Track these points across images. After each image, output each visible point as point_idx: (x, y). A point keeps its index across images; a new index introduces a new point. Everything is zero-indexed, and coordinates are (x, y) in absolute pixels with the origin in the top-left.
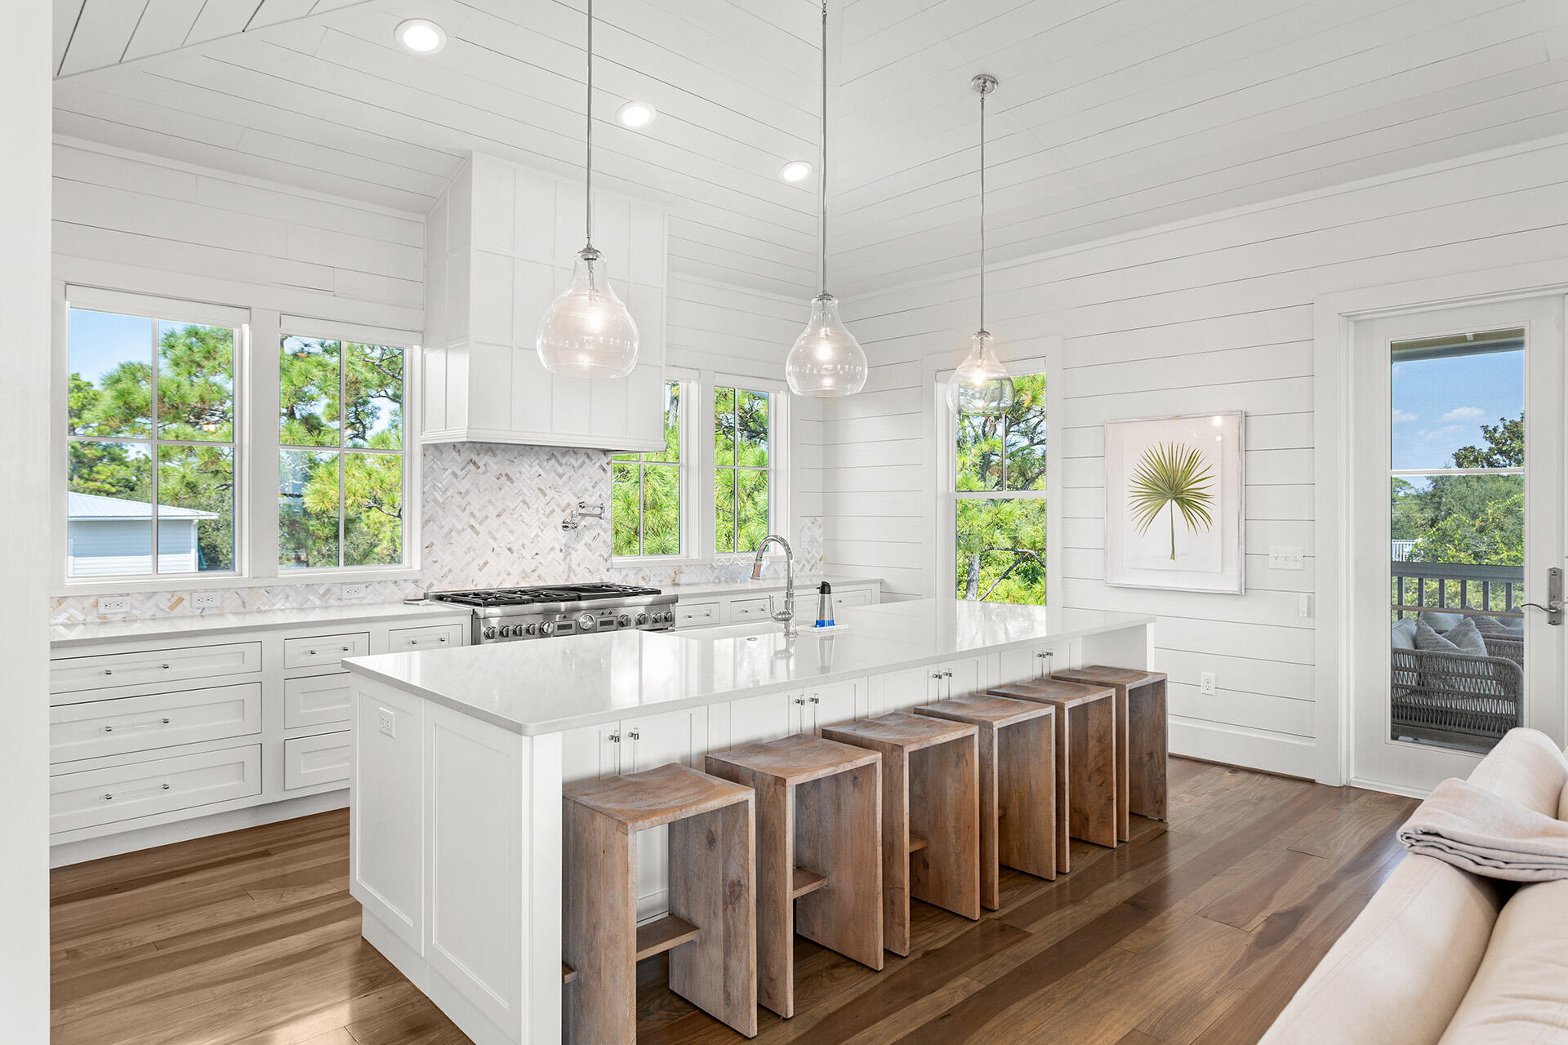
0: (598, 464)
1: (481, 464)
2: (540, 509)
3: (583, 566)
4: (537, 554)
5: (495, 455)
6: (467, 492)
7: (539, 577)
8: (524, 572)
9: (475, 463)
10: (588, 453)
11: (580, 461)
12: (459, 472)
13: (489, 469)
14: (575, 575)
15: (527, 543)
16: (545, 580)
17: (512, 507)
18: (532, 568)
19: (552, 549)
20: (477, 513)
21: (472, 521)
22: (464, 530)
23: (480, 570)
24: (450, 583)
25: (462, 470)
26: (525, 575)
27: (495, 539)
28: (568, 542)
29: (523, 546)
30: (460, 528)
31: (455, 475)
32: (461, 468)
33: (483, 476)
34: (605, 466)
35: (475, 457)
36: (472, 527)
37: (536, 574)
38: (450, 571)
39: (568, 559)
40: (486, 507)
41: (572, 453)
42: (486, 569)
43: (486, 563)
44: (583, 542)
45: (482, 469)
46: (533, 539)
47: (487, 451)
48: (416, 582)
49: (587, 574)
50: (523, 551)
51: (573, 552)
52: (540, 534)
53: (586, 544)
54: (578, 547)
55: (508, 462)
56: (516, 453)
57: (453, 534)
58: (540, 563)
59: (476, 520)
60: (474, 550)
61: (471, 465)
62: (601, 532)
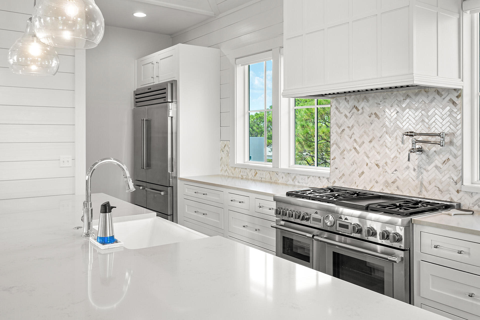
0: (448, 99)
1: (360, 108)
2: (398, 137)
3: (433, 185)
4: (396, 170)
5: (368, 101)
6: (353, 126)
7: (398, 187)
8: (386, 182)
9: (356, 108)
10: (438, 91)
11: (431, 98)
12: (349, 115)
13: (364, 110)
14: (427, 190)
15: (389, 162)
16: (401, 191)
17: (379, 135)
18: (393, 180)
19: (408, 168)
20: (358, 140)
21: (355, 145)
22: (351, 150)
23: (360, 176)
24: (343, 182)
25: (349, 113)
26: (387, 184)
27: (368, 157)
28: (421, 163)
29: (386, 163)
30: (348, 148)
31: (346, 116)
32: (349, 111)
33: (361, 116)
34: (455, 99)
35: (357, 105)
36: (355, 148)
37: (395, 185)
38: (343, 175)
39: (420, 177)
40: (363, 135)
41: (423, 91)
42: (363, 177)
43: (363, 173)
44: (433, 165)
45: (361, 111)
46: (393, 159)
47: (363, 99)
48: (328, 179)
49: (437, 192)
50: (386, 168)
51: (425, 172)
52: (398, 155)
53: (436, 167)
54: (429, 168)
55: (376, 105)
56: (381, 98)
57: (345, 152)
58: (398, 177)
59: (358, 145)
60: (356, 164)
61: (354, 109)
62: (451, 157)
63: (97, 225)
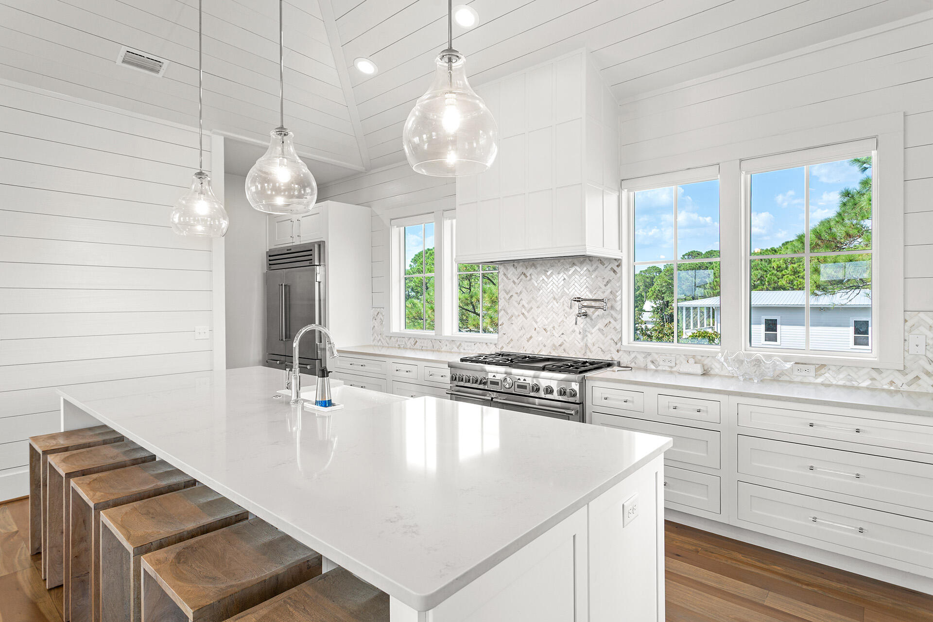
0: (609, 267)
1: (528, 275)
2: (565, 303)
3: (596, 346)
4: (563, 334)
5: (536, 268)
6: (521, 292)
7: (564, 350)
8: (554, 345)
9: (524, 274)
10: (601, 260)
11: (594, 266)
12: (516, 281)
13: (533, 277)
15: (556, 326)
16: (568, 353)
17: (546, 301)
18: (560, 343)
19: (574, 331)
20: (526, 305)
21: (523, 311)
22: (519, 316)
23: (528, 341)
24: (512, 347)
25: (518, 279)
26: (554, 347)
27: (536, 322)
28: (586, 326)
29: (554, 327)
30: (517, 314)
31: (514, 282)
32: (517, 278)
33: (529, 282)
34: (615, 268)
35: (525, 271)
36: (523, 314)
37: (562, 348)
38: (512, 340)
39: (585, 340)
40: (531, 301)
41: (587, 259)
42: (531, 341)
43: (531, 337)
44: (596, 328)
45: (528, 278)
46: (560, 323)
47: (531, 266)
48: (495, 344)
49: (600, 352)
50: (554, 332)
51: (589, 335)
52: (565, 320)
53: (599, 329)
54: (593, 331)
55: (544, 272)
56: (549, 265)
57: (513, 318)
58: (565, 340)
59: (526, 310)
60: (524, 329)
61: (523, 275)
62: (612, 321)
63: (315, 390)
